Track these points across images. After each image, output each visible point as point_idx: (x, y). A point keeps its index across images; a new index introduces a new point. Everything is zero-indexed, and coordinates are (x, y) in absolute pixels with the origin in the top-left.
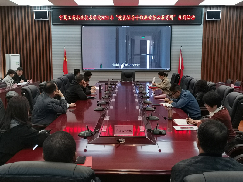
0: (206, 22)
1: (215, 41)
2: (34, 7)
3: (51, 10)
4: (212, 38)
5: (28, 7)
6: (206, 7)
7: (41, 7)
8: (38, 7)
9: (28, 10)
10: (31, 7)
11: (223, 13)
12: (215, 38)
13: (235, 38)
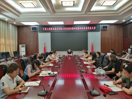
0: (102, 30)
1: (106, 38)
2: (32, 26)
3: (38, 27)
4: (105, 37)
5: (29, 25)
6: (102, 24)
7: (34, 25)
8: (33, 26)
9: (29, 27)
10: (30, 26)
11: (109, 26)
12: (106, 37)
13: (114, 36)
